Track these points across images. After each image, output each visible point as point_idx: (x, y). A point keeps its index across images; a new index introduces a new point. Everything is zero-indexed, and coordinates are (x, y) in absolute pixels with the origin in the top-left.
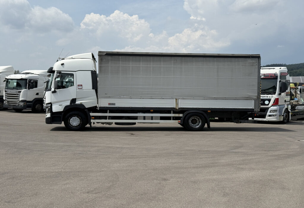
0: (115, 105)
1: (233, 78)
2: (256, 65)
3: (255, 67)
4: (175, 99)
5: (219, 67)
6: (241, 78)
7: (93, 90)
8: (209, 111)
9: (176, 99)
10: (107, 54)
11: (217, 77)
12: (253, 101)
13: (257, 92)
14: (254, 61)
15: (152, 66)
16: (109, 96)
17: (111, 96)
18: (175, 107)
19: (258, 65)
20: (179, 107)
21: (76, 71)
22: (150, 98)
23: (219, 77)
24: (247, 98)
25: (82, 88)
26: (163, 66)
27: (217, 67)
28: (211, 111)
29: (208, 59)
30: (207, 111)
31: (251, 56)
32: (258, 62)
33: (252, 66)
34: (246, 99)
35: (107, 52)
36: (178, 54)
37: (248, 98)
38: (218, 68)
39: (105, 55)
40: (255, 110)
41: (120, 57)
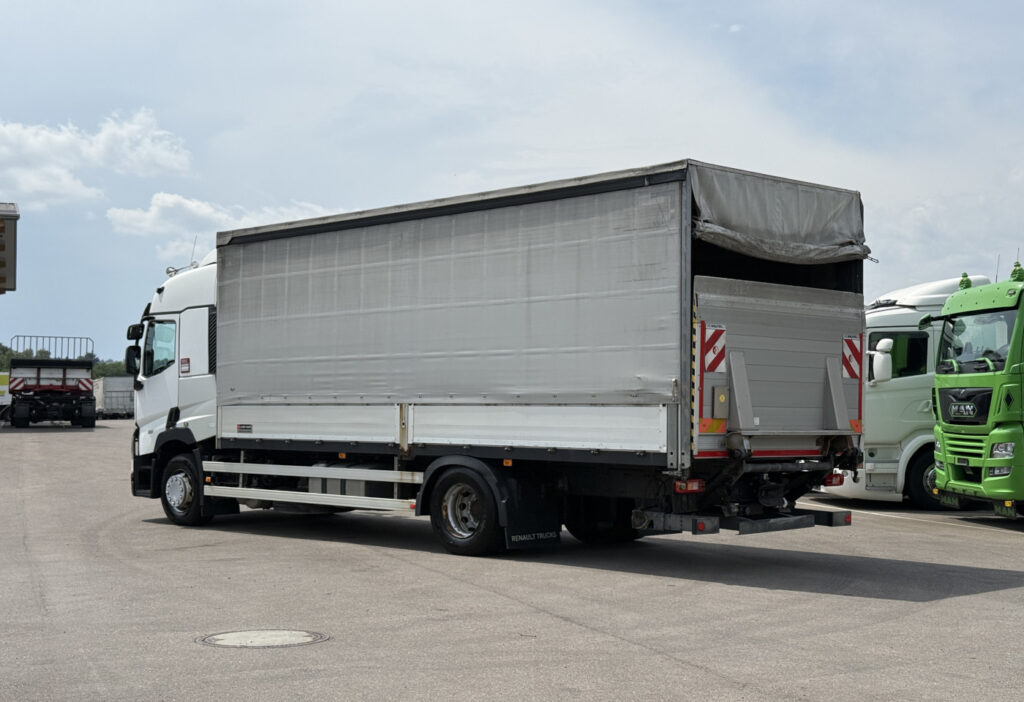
0: (251, 432)
1: (583, 298)
2: (673, 217)
3: (666, 230)
4: (398, 407)
5: (532, 247)
6: (612, 292)
7: (210, 376)
8: (508, 463)
9: (401, 405)
10: (233, 239)
11: (526, 299)
12: (663, 412)
13: (678, 361)
14: (661, 200)
15: (336, 269)
16: (239, 398)
17: (244, 398)
18: (397, 442)
19: (677, 218)
20: (410, 442)
21: (179, 312)
22: (333, 401)
23: (533, 298)
24: (637, 394)
25: (188, 371)
26: (368, 265)
27: (526, 248)
28: (514, 461)
29: (497, 213)
30: (502, 460)
31: (649, 177)
32: (677, 203)
33: (657, 225)
34: (635, 400)
35: (233, 232)
36: (405, 210)
37: (640, 399)
38: (529, 251)
39: (230, 243)
40: (671, 459)
41: (264, 246)
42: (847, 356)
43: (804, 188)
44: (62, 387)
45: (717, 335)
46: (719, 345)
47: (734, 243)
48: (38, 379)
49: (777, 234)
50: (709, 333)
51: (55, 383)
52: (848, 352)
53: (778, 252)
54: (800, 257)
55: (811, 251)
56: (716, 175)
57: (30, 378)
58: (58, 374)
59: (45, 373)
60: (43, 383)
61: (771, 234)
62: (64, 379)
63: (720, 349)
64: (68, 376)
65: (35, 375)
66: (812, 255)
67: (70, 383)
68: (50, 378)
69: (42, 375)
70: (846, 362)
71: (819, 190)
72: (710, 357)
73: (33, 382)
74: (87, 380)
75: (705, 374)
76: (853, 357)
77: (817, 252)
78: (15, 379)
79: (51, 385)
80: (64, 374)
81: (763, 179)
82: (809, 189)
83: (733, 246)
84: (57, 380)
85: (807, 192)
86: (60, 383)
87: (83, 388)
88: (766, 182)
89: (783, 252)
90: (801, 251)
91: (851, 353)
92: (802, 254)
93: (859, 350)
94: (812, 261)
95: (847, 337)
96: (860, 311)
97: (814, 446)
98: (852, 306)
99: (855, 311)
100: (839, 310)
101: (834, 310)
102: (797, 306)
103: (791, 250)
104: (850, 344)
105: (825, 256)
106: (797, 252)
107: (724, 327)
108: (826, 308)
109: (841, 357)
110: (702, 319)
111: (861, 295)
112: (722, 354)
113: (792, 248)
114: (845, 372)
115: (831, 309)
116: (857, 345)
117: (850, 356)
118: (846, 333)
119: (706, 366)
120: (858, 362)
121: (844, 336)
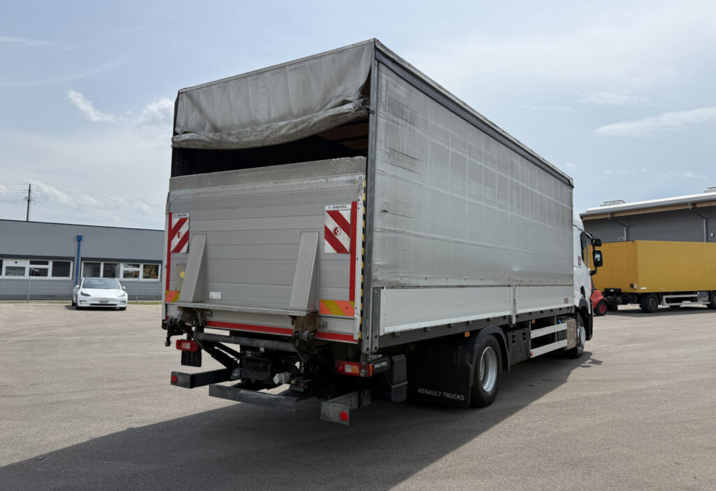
42: (332, 230)
43: (292, 67)
45: (181, 222)
46: (183, 230)
47: (203, 143)
49: (262, 121)
50: (175, 221)
52: (332, 224)
53: (246, 139)
54: (272, 137)
55: (280, 128)
61: (255, 123)
63: (184, 233)
66: (283, 131)
70: (330, 237)
72: (176, 241)
75: (173, 255)
76: (340, 229)
77: (288, 126)
81: (247, 77)
82: (300, 65)
83: (204, 146)
85: (295, 69)
88: (249, 78)
89: (252, 138)
90: (270, 131)
91: (337, 225)
92: (272, 133)
93: (349, 221)
94: (287, 137)
95: (331, 209)
96: (357, 177)
97: (288, 325)
98: (345, 173)
99: (349, 177)
100: (324, 180)
101: (317, 181)
102: (268, 186)
103: (259, 133)
104: (336, 215)
105: (300, 127)
106: (266, 134)
107: (188, 215)
108: (305, 182)
109: (323, 232)
110: (171, 211)
111: (362, 157)
112: (186, 238)
113: (261, 131)
114: (328, 248)
115: (313, 181)
116: (346, 215)
117: (336, 229)
118: (329, 203)
119: (172, 249)
120: (349, 235)
121: (327, 208)
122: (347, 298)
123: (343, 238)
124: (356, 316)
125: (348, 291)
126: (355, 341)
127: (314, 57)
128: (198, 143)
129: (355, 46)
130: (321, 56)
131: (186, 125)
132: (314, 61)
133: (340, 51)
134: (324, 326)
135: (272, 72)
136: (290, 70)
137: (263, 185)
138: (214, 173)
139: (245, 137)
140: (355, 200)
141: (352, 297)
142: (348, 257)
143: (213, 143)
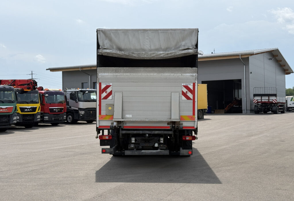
42: (185, 92)
43: (162, 31)
44: (268, 102)
45: (107, 87)
46: (109, 90)
47: (118, 55)
48: (261, 100)
49: (147, 49)
50: (103, 86)
51: (266, 101)
52: (185, 90)
53: (142, 56)
54: (156, 57)
55: (160, 54)
56: (112, 33)
57: (259, 99)
58: (267, 98)
59: (263, 98)
60: (263, 101)
61: (143, 50)
62: (269, 100)
64: (270, 99)
65: (260, 99)
66: (162, 55)
67: (270, 101)
68: (265, 99)
69: (262, 99)
70: (184, 94)
71: (171, 31)
72: (104, 95)
73: (260, 101)
74: (275, 100)
75: (102, 101)
76: (188, 92)
77: (164, 54)
78: (255, 100)
79: (265, 101)
80: (269, 98)
81: (138, 31)
82: (165, 31)
83: (118, 56)
84: (267, 100)
85: (163, 32)
86: (267, 101)
87: (274, 102)
89: (146, 56)
91: (187, 90)
92: (156, 55)
93: (192, 89)
94: (163, 58)
95: (184, 85)
96: (194, 74)
97: (166, 125)
98: (189, 73)
99: (191, 74)
100: (181, 75)
101: (177, 75)
102: (154, 75)
103: (149, 55)
104: (187, 87)
105: (170, 55)
106: (153, 55)
107: (111, 84)
108: (172, 75)
109: (181, 93)
110: (100, 82)
111: (196, 68)
112: (110, 93)
113: (150, 54)
114: (184, 98)
115: (175, 75)
116: (191, 87)
117: (187, 92)
118: (183, 83)
119: (102, 98)
120: (192, 94)
121: (183, 84)
122: (192, 115)
123: (190, 95)
124: (195, 120)
125: (192, 112)
126: (195, 128)
127: (172, 30)
128: (115, 54)
129: (190, 29)
130: (175, 30)
131: (104, 45)
132: (172, 31)
133: (184, 30)
134: (182, 124)
135: (152, 31)
136: (161, 32)
137: (152, 74)
138: (125, 68)
139: (141, 55)
140: (194, 82)
141: (194, 114)
142: (192, 101)
143: (123, 56)
